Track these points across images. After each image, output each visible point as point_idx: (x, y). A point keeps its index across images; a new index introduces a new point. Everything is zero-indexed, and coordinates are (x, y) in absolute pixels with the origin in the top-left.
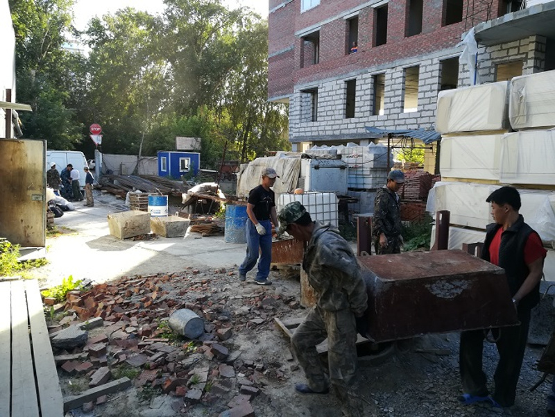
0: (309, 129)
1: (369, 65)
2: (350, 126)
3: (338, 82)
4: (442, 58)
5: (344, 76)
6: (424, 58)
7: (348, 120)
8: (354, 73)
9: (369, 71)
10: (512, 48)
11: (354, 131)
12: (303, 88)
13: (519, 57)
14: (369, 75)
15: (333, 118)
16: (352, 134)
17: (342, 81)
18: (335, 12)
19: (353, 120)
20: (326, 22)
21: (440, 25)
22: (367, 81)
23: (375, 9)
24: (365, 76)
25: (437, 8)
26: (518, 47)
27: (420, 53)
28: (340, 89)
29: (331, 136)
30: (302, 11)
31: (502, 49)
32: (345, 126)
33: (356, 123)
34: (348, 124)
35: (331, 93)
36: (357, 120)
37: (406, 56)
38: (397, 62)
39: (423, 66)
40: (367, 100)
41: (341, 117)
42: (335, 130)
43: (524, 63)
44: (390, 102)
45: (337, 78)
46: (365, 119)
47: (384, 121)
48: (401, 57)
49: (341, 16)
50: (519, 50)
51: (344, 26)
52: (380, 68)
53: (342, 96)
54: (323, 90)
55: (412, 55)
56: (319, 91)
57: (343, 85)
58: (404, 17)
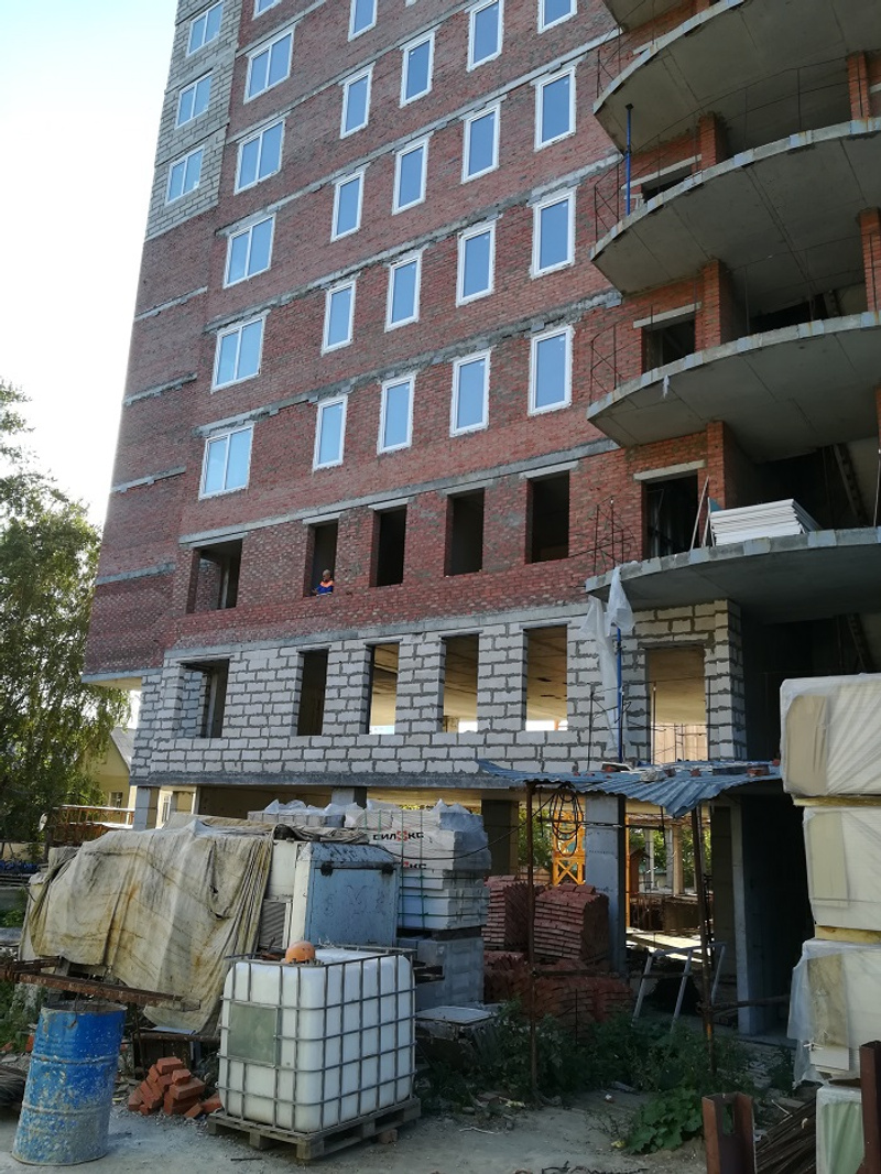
0: (197, 755)
1: (362, 622)
2: (308, 754)
3: (284, 652)
4: (528, 625)
5: (298, 641)
6: (489, 620)
7: (304, 740)
8: (323, 637)
9: (361, 634)
10: (678, 619)
11: (320, 767)
12: (190, 657)
13: (694, 638)
14: (360, 644)
15: (265, 732)
16: (314, 774)
17: (293, 651)
18: (284, 508)
19: (317, 740)
20: (259, 525)
21: (521, 559)
22: (355, 656)
23: (376, 512)
24: (349, 645)
25: (513, 528)
26: (692, 619)
27: (480, 609)
28: (287, 667)
29: (258, 775)
30: (202, 496)
31: (657, 620)
32: (297, 754)
33: (325, 748)
34: (303, 748)
35: (261, 676)
36: (327, 742)
37: (447, 611)
38: (429, 623)
39: (486, 637)
40: (353, 698)
41: (287, 731)
42: (267, 761)
43: (708, 651)
44: (412, 707)
45: (282, 643)
46: (350, 741)
47: (396, 747)
48: (435, 614)
49: (297, 516)
50: (693, 624)
51: (303, 538)
52: (387, 631)
53: (292, 685)
54: (243, 666)
55: (462, 611)
56: (232, 667)
57: (295, 661)
58: (442, 535)
